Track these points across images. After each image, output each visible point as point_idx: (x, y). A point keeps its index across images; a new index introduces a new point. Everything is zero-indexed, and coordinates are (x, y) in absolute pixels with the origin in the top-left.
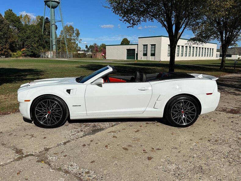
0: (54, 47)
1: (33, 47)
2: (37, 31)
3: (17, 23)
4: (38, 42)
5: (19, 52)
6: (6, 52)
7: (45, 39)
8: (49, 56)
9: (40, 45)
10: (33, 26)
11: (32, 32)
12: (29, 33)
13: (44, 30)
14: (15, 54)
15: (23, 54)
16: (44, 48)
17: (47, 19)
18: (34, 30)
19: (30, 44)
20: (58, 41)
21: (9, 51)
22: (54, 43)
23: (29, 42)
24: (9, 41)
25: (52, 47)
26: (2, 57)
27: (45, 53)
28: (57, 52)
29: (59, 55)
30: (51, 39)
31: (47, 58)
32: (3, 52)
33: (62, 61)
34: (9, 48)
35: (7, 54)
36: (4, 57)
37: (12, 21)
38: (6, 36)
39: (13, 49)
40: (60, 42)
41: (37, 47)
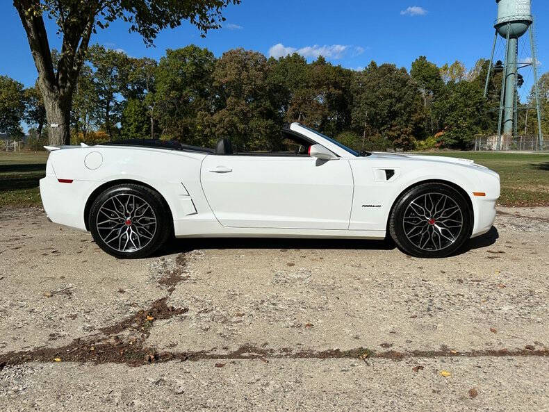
0: (509, 126)
1: (459, 127)
2: (472, 93)
3: (433, 81)
4: (472, 115)
5: (432, 140)
6: (406, 139)
7: (488, 108)
8: (494, 147)
9: (476, 124)
10: (463, 84)
11: (462, 96)
12: (456, 99)
13: (489, 88)
14: (422, 142)
15: (439, 142)
16: (485, 128)
17: (499, 63)
18: (466, 91)
19: (455, 122)
20: (521, 112)
21: (412, 137)
22: (509, 116)
23: (453, 117)
24: (415, 117)
25: (503, 126)
26: (398, 149)
27: (485, 139)
28: (516, 136)
29: (518, 144)
30: (501, 108)
31: (490, 150)
32: (400, 141)
34: (412, 133)
35: (408, 145)
36: (402, 149)
37: (425, 79)
38: (408, 109)
39: (420, 133)
40: (525, 112)
41: (469, 128)
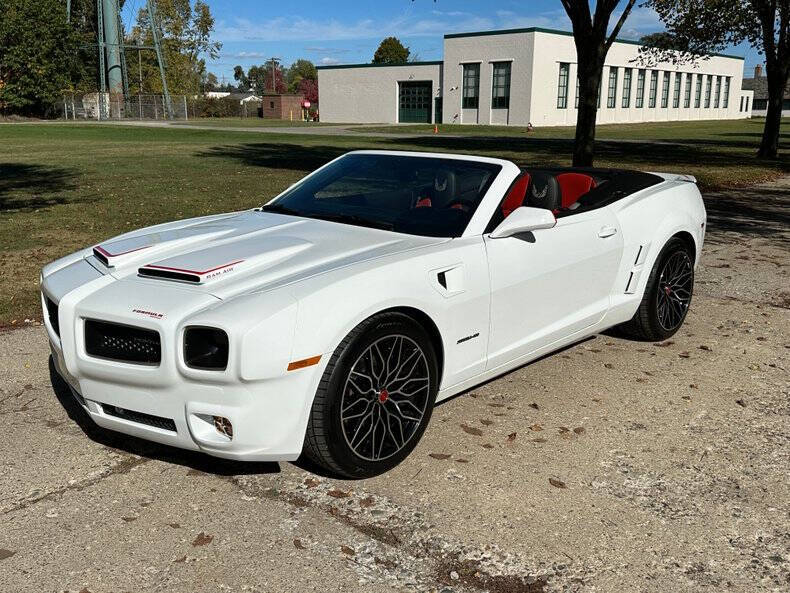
0: (116, 75)
1: (31, 76)
2: (46, 13)
4: (49, 55)
7: (77, 43)
8: (97, 113)
9: (59, 71)
12: (17, 22)
13: (73, 7)
16: (76, 78)
19: (22, 65)
20: (130, 53)
22: (114, 60)
23: (17, 55)
25: (107, 76)
27: (79, 99)
28: (128, 95)
29: (135, 109)
30: (101, 44)
31: (91, 118)
33: (149, 129)
40: (136, 55)
41: (49, 77)
